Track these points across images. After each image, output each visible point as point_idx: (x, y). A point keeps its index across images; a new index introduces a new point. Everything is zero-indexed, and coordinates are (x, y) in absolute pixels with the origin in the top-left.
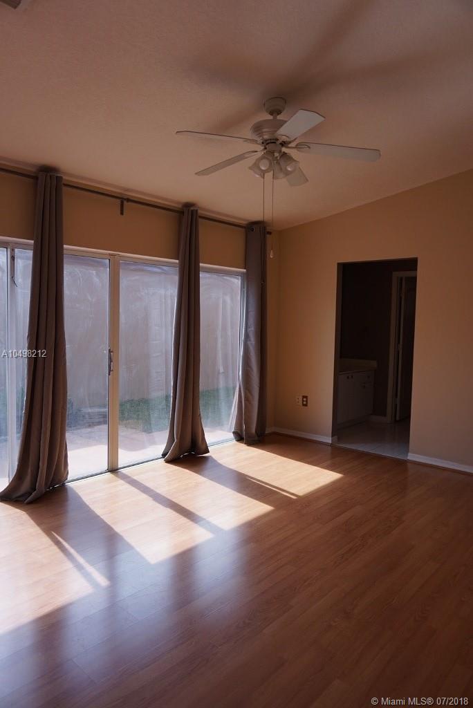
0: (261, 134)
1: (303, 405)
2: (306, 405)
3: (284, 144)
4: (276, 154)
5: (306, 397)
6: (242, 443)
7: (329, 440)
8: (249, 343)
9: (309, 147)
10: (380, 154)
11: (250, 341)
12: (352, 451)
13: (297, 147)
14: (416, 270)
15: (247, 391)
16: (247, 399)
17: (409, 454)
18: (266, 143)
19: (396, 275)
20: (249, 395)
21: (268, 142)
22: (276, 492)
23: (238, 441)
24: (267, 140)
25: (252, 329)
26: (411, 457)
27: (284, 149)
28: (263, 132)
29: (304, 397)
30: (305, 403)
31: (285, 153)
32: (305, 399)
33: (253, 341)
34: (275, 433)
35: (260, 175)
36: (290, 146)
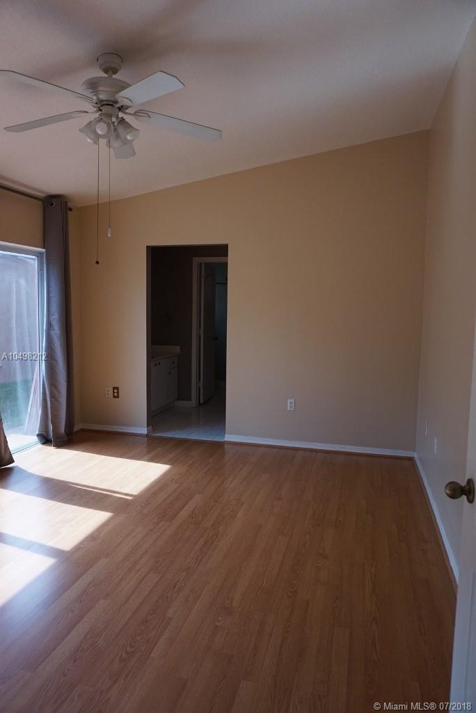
0: (96, 93)
1: (114, 397)
2: (118, 397)
3: (121, 109)
4: (114, 119)
5: (117, 388)
6: (50, 445)
7: (144, 431)
8: (52, 332)
9: (149, 117)
10: (221, 136)
11: (54, 330)
12: (172, 439)
13: (136, 114)
14: (227, 256)
15: (52, 387)
16: (52, 396)
17: (226, 435)
18: (101, 105)
19: (197, 260)
20: (54, 390)
21: (104, 103)
22: (107, 495)
23: (43, 444)
24: (102, 101)
25: (56, 317)
26: (229, 438)
27: (121, 115)
28: (98, 91)
29: (114, 388)
30: (116, 394)
31: (123, 119)
32: (116, 391)
33: (57, 331)
34: (82, 430)
35: (94, 140)
36: (127, 111)
